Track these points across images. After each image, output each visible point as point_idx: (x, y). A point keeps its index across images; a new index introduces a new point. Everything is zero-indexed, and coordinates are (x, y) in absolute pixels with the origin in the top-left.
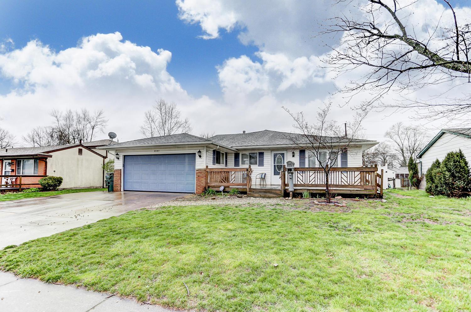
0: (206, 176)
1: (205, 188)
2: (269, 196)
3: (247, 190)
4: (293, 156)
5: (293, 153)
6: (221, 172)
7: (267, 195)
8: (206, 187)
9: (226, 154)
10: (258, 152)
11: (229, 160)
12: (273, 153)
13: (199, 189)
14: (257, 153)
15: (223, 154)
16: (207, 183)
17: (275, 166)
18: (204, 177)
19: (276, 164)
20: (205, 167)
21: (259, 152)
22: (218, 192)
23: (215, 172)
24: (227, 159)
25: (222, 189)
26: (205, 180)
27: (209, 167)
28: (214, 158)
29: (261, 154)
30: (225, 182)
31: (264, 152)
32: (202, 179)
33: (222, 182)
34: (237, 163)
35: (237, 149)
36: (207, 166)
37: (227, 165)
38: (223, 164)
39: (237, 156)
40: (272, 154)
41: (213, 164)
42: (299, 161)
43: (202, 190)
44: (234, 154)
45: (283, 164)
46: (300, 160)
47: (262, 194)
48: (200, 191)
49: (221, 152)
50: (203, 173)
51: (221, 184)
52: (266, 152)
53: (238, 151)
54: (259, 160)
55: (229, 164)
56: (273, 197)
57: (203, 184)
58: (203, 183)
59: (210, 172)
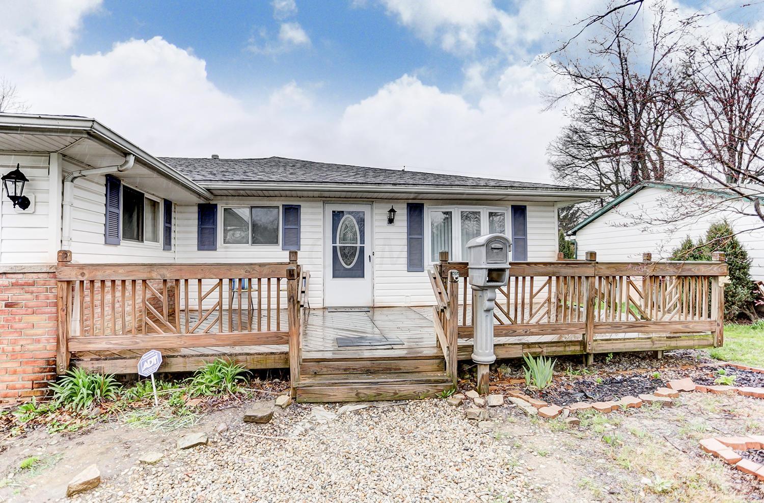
0: (56, 305)
1: (51, 366)
2: (395, 394)
3: (287, 361)
4: (391, 221)
5: (392, 211)
6: (144, 281)
7: (387, 387)
8: (55, 362)
9: (168, 205)
10: (280, 203)
11: (177, 229)
12: (330, 209)
13: (15, 372)
14: (278, 207)
15: (154, 204)
16: (62, 339)
17: (335, 248)
18: (49, 309)
19: (338, 245)
20: (53, 259)
21: (283, 205)
22: (126, 380)
23: (113, 282)
24: (170, 223)
25: (149, 364)
26: (52, 324)
27: (76, 259)
28: (110, 216)
29: (292, 212)
30: (167, 330)
31: (300, 206)
32: (34, 319)
33: (150, 330)
34: (206, 240)
35: (209, 190)
36: (64, 256)
37: (170, 244)
38: (155, 239)
39: (207, 213)
40: (326, 212)
41: (106, 243)
42: (405, 236)
43: (33, 376)
44: (196, 209)
45: (359, 245)
46: (410, 232)
47: (361, 384)
48: (19, 384)
49: (146, 195)
50: (42, 289)
51: (142, 340)
52: (308, 204)
53: (212, 197)
54: (285, 230)
55: (177, 242)
56: (416, 397)
57: (40, 346)
58: (38, 341)
59: (82, 282)
